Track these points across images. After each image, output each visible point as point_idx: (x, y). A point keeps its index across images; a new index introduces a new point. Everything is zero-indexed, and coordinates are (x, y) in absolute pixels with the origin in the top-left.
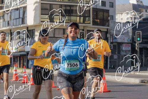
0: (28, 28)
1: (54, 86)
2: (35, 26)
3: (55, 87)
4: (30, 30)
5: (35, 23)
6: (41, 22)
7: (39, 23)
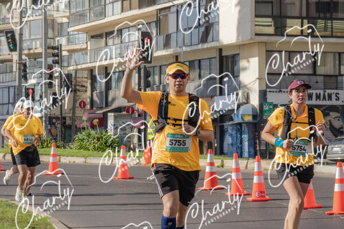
0: (221, 50)
1: (317, 205)
2: (240, 45)
3: (320, 207)
4: (226, 57)
5: (240, 38)
6: (256, 35)
7: (249, 37)
